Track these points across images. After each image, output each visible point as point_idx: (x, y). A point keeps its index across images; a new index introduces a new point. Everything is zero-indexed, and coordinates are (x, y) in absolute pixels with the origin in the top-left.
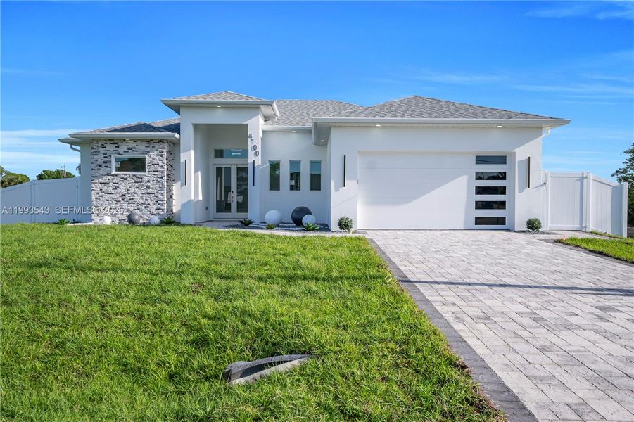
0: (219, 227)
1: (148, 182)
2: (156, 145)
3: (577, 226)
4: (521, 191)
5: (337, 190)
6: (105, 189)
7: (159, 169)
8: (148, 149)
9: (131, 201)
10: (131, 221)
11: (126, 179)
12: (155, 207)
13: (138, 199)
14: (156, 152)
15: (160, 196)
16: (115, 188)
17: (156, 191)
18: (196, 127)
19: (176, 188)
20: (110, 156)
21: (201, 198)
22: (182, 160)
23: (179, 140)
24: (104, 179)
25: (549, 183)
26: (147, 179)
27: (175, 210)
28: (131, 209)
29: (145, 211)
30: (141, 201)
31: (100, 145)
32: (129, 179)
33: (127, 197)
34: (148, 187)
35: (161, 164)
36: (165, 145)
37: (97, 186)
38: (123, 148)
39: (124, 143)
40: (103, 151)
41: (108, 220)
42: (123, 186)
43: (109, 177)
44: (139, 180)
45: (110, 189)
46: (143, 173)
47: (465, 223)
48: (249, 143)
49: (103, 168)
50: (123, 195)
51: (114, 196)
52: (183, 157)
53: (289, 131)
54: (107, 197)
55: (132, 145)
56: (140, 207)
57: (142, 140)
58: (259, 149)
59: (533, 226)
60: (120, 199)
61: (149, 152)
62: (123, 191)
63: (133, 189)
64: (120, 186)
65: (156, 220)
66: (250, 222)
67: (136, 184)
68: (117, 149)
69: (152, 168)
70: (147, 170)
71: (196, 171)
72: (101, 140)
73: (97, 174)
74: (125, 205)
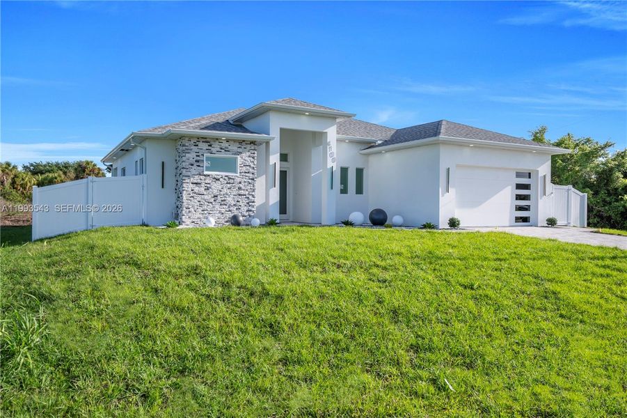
1: (240, 183)
2: (248, 147)
6: (196, 189)
7: (251, 170)
8: (240, 150)
9: (223, 203)
11: (219, 180)
12: (246, 208)
13: (230, 200)
14: (248, 154)
15: (250, 197)
16: (206, 189)
17: (247, 192)
20: (203, 155)
22: (272, 163)
24: (196, 179)
26: (239, 180)
28: (222, 211)
29: (235, 212)
30: (233, 203)
31: (192, 142)
32: (221, 179)
33: (219, 199)
34: (240, 188)
35: (252, 165)
36: (257, 147)
37: (187, 186)
38: (216, 147)
39: (217, 142)
40: (195, 149)
42: (216, 187)
43: (202, 177)
44: (231, 181)
45: (202, 190)
46: (235, 175)
48: (328, 150)
49: (195, 167)
50: (215, 196)
51: (206, 197)
52: (272, 159)
53: (342, 141)
54: (199, 198)
55: (225, 145)
56: (231, 208)
57: (235, 141)
58: (335, 156)
60: (212, 200)
61: (241, 153)
62: (215, 192)
63: (225, 190)
64: (213, 187)
67: (229, 185)
68: (210, 148)
69: (244, 169)
70: (239, 171)
72: (192, 137)
73: (189, 174)
74: (217, 206)
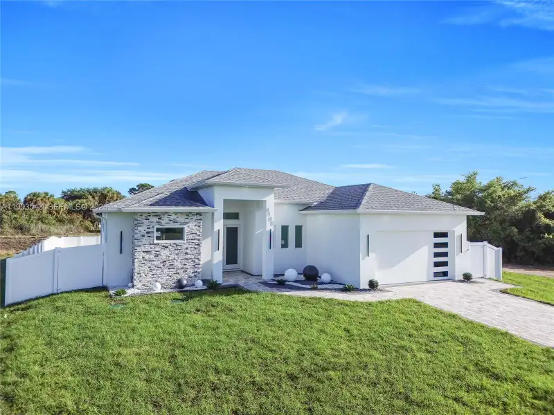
1: (187, 249)
2: (195, 218)
6: (147, 256)
7: (197, 237)
8: (187, 221)
9: (171, 267)
11: (167, 247)
12: (192, 270)
13: (178, 264)
14: (194, 223)
15: (196, 260)
16: (157, 256)
17: (193, 257)
18: (224, 201)
20: (153, 227)
22: (216, 230)
24: (147, 248)
26: (185, 246)
28: (170, 274)
29: (183, 274)
30: (180, 266)
31: (143, 217)
32: (170, 247)
33: (168, 264)
34: (186, 253)
35: (198, 233)
36: (202, 217)
37: (139, 255)
38: (165, 219)
39: (166, 216)
40: (146, 222)
42: (164, 254)
43: (152, 246)
44: (179, 248)
45: (152, 257)
46: (182, 241)
48: (273, 218)
49: (146, 238)
50: (163, 262)
51: (155, 263)
52: (217, 226)
55: (173, 217)
56: (179, 271)
57: (182, 213)
60: (161, 265)
61: (188, 223)
62: (164, 258)
63: (173, 256)
64: (162, 254)
67: (177, 252)
68: (160, 220)
69: (191, 237)
70: (185, 239)
72: (144, 213)
73: (140, 244)
74: (166, 270)
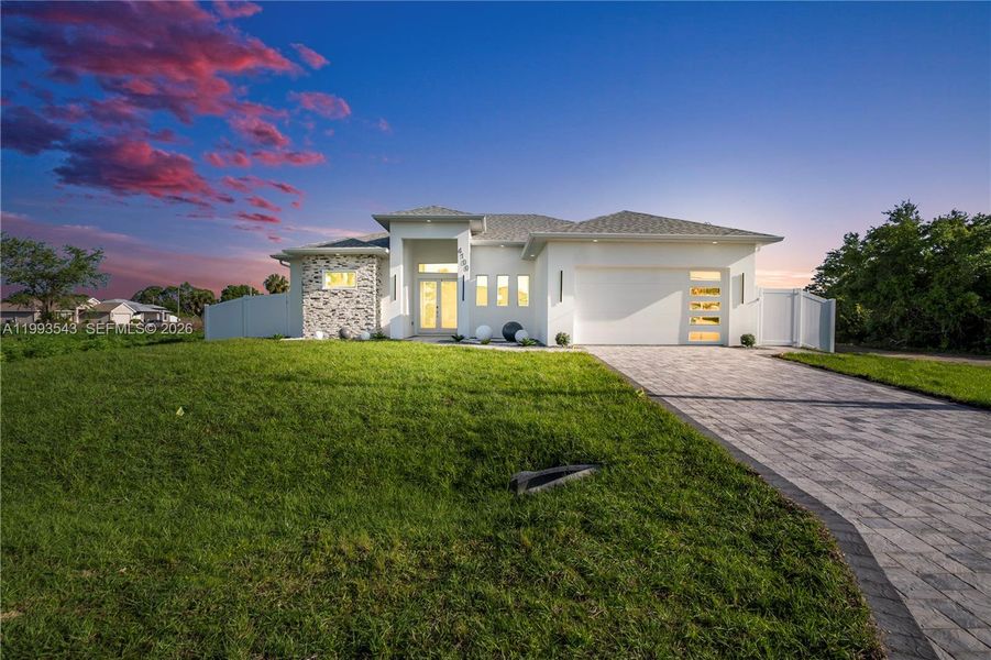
0: (431, 342)
1: (358, 297)
2: (366, 261)
3: (788, 341)
4: (735, 307)
5: (553, 305)
6: (315, 304)
7: (369, 284)
8: (357, 265)
9: (341, 317)
10: (342, 336)
11: (336, 294)
12: (365, 322)
13: (348, 314)
14: (366, 267)
15: (369, 311)
16: (326, 303)
17: (366, 306)
18: (404, 241)
19: (384, 302)
20: (320, 272)
21: (408, 313)
22: (392, 275)
23: (389, 255)
24: (315, 295)
25: (762, 299)
26: (356, 294)
27: (383, 325)
28: (341, 324)
29: (354, 326)
30: (351, 317)
31: (310, 260)
32: (339, 294)
33: (337, 313)
34: (358, 302)
35: (370, 279)
36: (375, 260)
37: (308, 302)
38: (334, 263)
39: (335, 259)
40: (314, 266)
41: (320, 335)
42: (334, 302)
43: (320, 293)
44: (349, 295)
45: (321, 304)
46: (353, 289)
47: (680, 339)
48: (459, 257)
49: (313, 283)
50: (333, 311)
51: (324, 311)
52: (393, 271)
53: (497, 246)
54: (318, 312)
55: (343, 260)
56: (350, 322)
57: (352, 256)
58: (469, 264)
59: (747, 341)
60: (331, 314)
61: (358, 267)
62: (334, 307)
63: (343, 305)
64: (331, 302)
65: (366, 335)
66: (462, 338)
67: (347, 300)
68: (327, 265)
69: (362, 283)
71: (404, 285)
72: (311, 255)
73: (308, 290)
74: (336, 320)
